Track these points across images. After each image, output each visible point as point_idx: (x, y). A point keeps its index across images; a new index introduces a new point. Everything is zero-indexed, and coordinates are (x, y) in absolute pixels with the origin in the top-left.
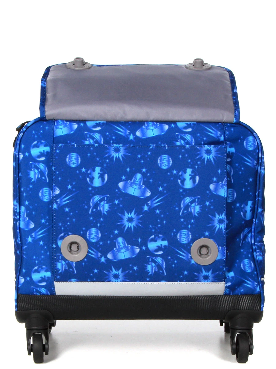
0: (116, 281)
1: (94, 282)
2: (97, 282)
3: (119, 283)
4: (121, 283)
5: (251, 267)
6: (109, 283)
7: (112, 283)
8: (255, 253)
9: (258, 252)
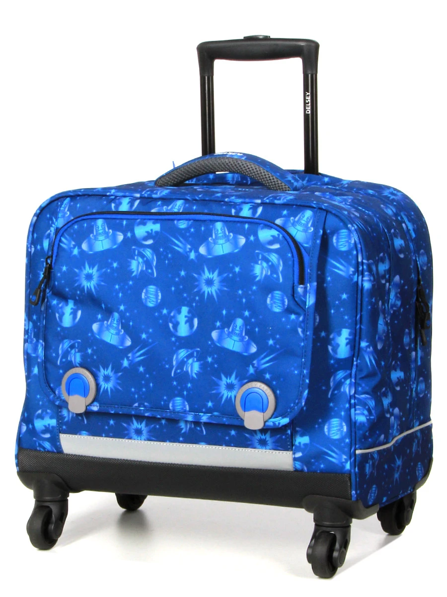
0: (139, 438)
1: (111, 439)
2: (114, 439)
3: (143, 442)
4: (146, 442)
5: (342, 431)
6: (130, 441)
7: (133, 441)
8: (353, 410)
9: (359, 409)
